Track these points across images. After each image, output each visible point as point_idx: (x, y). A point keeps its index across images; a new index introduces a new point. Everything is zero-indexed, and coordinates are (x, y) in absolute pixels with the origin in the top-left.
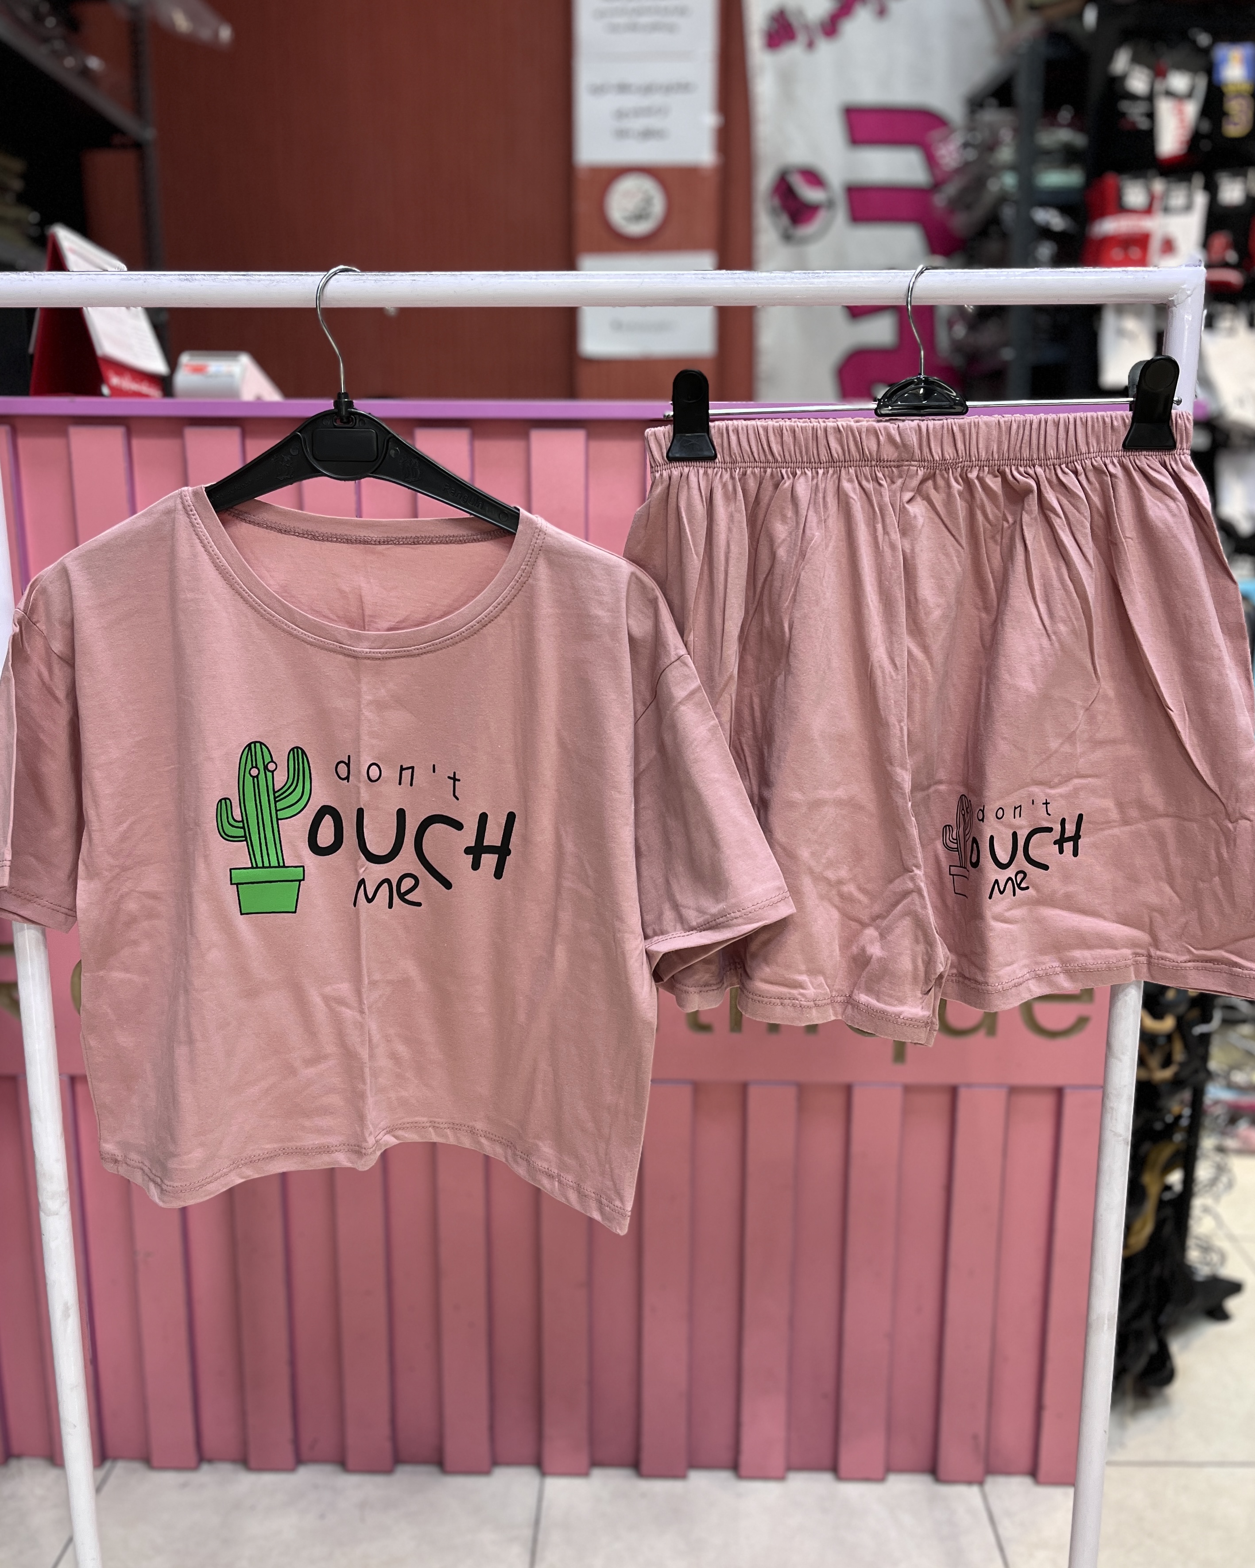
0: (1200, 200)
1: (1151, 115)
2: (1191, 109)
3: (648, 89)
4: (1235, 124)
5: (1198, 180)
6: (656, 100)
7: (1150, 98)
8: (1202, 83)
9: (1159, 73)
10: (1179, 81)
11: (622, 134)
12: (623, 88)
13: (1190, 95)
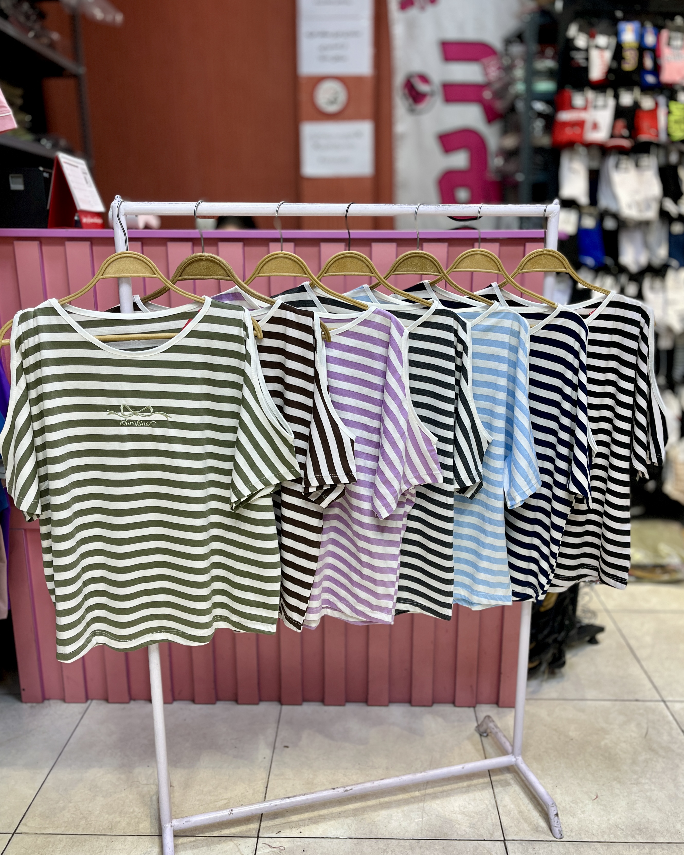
0: (611, 102)
1: (587, 59)
2: (608, 55)
3: (337, 35)
4: (629, 64)
5: (610, 93)
6: (340, 40)
7: (587, 50)
8: (613, 41)
9: (592, 36)
10: (602, 40)
11: (323, 59)
12: (324, 34)
13: (607, 48)
